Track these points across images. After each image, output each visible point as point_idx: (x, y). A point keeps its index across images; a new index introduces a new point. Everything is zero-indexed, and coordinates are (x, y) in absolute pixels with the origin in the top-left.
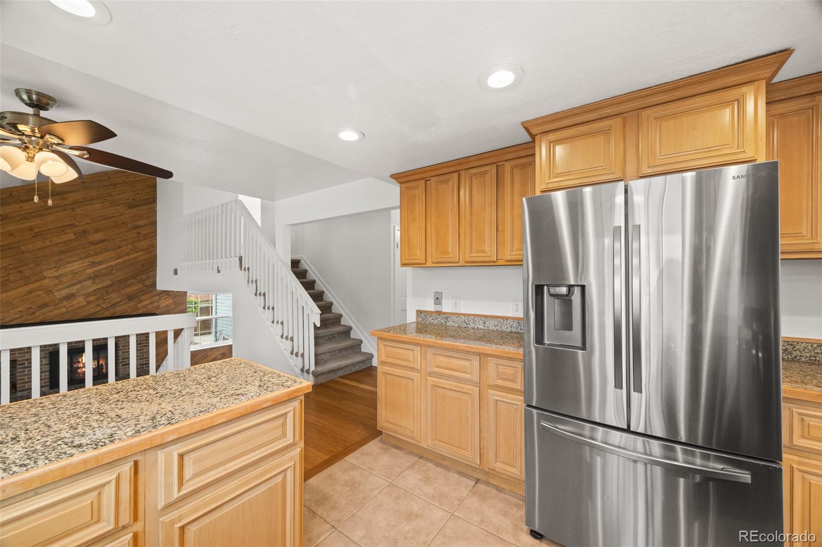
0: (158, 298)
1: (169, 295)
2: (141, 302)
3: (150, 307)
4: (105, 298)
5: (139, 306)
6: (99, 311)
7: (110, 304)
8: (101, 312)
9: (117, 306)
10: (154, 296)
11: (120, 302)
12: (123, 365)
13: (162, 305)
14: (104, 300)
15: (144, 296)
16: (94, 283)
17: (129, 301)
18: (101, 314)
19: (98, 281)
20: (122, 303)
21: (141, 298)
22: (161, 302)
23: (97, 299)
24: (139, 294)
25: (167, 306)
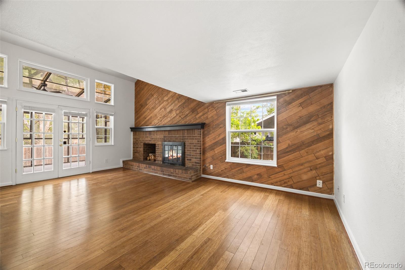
0: (206, 110)
1: (214, 107)
2: (198, 114)
3: (202, 117)
4: (182, 111)
5: (197, 117)
6: (180, 120)
7: (184, 116)
8: (181, 121)
9: (187, 116)
10: (205, 109)
11: (188, 114)
12: (188, 160)
13: (209, 116)
14: (182, 112)
15: (200, 109)
16: (179, 102)
17: (193, 113)
18: (181, 122)
19: (180, 100)
20: (189, 115)
21: (198, 111)
22: (209, 113)
23: (180, 113)
24: (197, 108)
25: (212, 117)
